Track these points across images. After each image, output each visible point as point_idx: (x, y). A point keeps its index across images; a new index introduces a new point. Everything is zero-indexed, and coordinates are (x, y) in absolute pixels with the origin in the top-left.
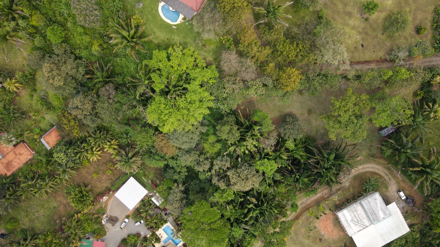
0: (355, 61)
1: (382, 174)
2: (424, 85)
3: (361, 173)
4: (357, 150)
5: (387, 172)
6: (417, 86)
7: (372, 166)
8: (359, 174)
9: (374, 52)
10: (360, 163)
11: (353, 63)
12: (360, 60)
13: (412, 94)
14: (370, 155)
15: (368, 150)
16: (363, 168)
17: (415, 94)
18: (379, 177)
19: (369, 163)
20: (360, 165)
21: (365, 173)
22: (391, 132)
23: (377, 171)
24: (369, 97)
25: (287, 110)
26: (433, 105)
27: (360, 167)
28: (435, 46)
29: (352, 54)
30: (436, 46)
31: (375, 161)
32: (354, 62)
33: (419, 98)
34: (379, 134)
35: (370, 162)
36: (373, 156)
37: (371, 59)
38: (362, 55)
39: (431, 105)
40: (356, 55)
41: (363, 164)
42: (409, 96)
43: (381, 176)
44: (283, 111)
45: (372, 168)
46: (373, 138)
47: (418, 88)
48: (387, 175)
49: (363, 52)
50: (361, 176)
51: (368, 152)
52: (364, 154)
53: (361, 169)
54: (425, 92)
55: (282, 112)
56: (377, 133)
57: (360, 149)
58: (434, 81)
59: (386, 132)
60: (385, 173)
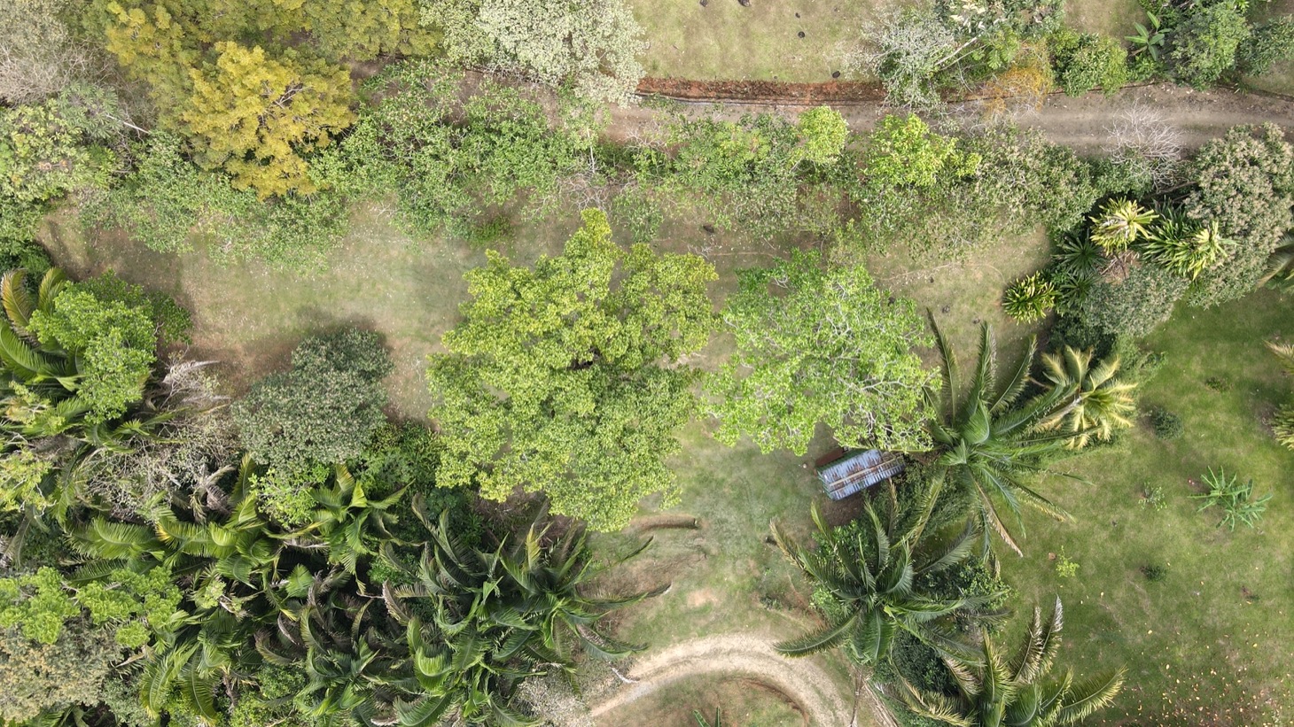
0: (706, 78)
1: (805, 695)
2: (1061, 251)
3: (701, 676)
4: (695, 557)
5: (830, 689)
6: (1028, 254)
7: (758, 649)
8: (688, 679)
9: (802, 35)
10: (703, 622)
11: (694, 92)
12: (730, 75)
13: (998, 293)
14: (760, 590)
15: (752, 563)
16: (715, 653)
17: (1014, 298)
18: (783, 708)
19: (747, 632)
20: (703, 634)
21: (724, 678)
22: (871, 480)
23: (782, 678)
24: (715, 276)
25: (346, 308)
26: (1094, 365)
27: (702, 646)
28: (1137, 39)
29: (688, 35)
30: (1143, 40)
31: (777, 622)
32: (700, 85)
33: (1029, 317)
34: (817, 485)
35: (754, 627)
36: (774, 596)
37: (785, 78)
38: (735, 49)
39: (1080, 361)
40: (709, 42)
41: (716, 631)
42: (979, 301)
43: (798, 707)
44: (324, 309)
45: (760, 656)
46: (788, 501)
47: (1029, 262)
48: (828, 703)
49: (746, 33)
50: (700, 694)
51: (749, 572)
52: (732, 578)
53: (706, 656)
54: (1064, 291)
55: (317, 315)
56: (808, 479)
57: (714, 551)
58: (1108, 231)
59: (846, 479)
60: (819, 692)
